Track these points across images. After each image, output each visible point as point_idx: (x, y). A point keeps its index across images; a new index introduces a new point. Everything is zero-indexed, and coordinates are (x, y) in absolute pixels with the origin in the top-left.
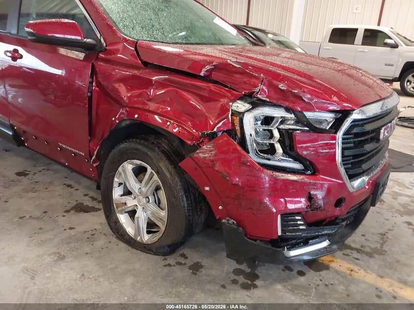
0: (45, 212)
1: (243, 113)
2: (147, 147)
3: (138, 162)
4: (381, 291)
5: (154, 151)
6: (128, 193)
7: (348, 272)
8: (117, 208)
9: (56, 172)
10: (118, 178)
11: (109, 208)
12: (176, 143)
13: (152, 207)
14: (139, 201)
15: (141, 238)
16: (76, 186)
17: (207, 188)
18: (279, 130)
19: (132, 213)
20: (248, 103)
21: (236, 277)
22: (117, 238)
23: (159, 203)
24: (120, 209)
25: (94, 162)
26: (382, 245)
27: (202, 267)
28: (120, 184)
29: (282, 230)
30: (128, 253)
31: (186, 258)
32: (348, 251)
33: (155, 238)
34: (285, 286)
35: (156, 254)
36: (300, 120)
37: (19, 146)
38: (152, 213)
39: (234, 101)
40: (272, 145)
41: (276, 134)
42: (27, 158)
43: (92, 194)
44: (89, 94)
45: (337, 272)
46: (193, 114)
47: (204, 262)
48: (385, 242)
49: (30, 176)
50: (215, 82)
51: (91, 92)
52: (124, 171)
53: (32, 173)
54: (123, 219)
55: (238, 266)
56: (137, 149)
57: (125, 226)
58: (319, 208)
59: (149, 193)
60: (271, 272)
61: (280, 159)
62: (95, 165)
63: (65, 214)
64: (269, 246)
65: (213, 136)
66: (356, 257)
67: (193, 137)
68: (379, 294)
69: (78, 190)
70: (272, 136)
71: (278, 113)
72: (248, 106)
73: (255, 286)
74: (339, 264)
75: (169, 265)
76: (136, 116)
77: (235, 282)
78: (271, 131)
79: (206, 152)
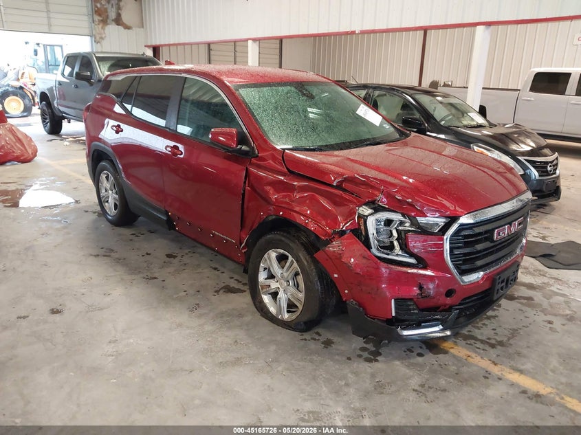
0: (198, 291)
1: (367, 216)
2: (288, 238)
3: (282, 251)
4: (490, 374)
5: (294, 242)
6: (271, 276)
7: (465, 357)
8: (262, 289)
9: (202, 255)
10: (263, 264)
11: (255, 290)
12: (313, 238)
13: (292, 289)
14: (281, 284)
15: (282, 316)
16: (222, 269)
17: (336, 276)
18: (397, 231)
19: (275, 295)
20: (371, 208)
21: (361, 353)
22: (261, 315)
23: (298, 287)
24: (264, 290)
25: (243, 248)
26: (509, 339)
27: (333, 343)
28: (265, 269)
29: (396, 312)
30: (271, 328)
31: (320, 335)
32: (472, 341)
33: (294, 316)
34: (403, 363)
35: (294, 330)
36: (414, 223)
37: (170, 229)
38: (292, 295)
39: (360, 206)
40: (392, 243)
41: (395, 234)
42: (173, 240)
43: (236, 277)
44: (242, 192)
45: (454, 356)
46: (325, 214)
47: (335, 339)
48: (513, 337)
49: (178, 258)
50: (345, 190)
51: (244, 191)
52: (269, 258)
53: (180, 255)
54: (266, 299)
55: (365, 345)
56: (281, 240)
57: (268, 305)
58: (428, 296)
59: (290, 277)
60: (393, 352)
61: (398, 255)
62: (243, 251)
63: (216, 294)
64: (385, 324)
65: (343, 233)
66: (478, 346)
67: (326, 234)
68: (487, 375)
69: (223, 272)
70: (391, 235)
71: (396, 217)
72: (370, 211)
73: (377, 361)
74: (459, 350)
75: (306, 340)
76: (281, 213)
77: (360, 356)
78: (391, 231)
79: (335, 247)
